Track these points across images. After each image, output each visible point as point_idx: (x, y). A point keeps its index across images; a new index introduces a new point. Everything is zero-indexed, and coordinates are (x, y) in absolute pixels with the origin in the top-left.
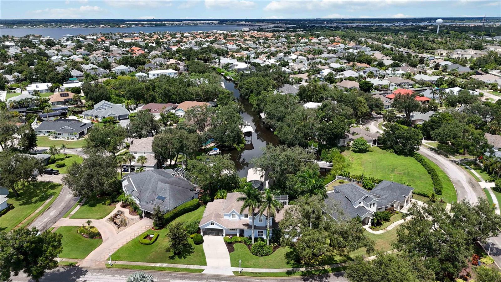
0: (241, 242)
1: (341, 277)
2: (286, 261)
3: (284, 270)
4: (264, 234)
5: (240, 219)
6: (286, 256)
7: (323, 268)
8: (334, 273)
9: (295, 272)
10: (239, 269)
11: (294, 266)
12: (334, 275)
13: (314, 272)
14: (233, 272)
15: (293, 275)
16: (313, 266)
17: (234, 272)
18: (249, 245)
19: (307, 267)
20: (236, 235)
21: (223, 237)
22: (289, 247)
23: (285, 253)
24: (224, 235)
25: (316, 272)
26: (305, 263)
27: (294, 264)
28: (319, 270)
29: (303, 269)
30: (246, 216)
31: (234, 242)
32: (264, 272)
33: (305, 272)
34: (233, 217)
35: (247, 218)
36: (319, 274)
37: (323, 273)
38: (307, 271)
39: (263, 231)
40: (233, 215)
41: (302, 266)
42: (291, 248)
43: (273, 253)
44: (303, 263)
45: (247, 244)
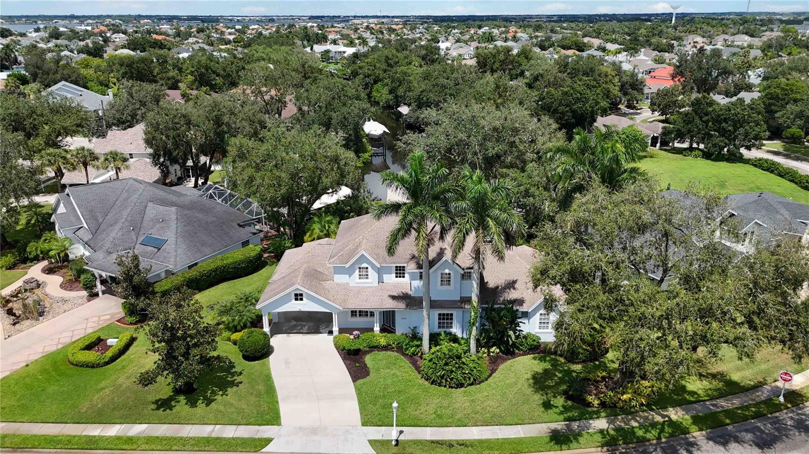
0: (386, 348)
1: (733, 445)
2: (538, 398)
3: (540, 429)
4: (455, 322)
5: (381, 281)
6: (534, 383)
7: (663, 416)
8: (704, 432)
9: (579, 434)
10: (392, 433)
11: (570, 414)
12: (709, 438)
13: (640, 433)
14: (370, 442)
15: (574, 444)
16: (631, 413)
17: (373, 443)
18: (413, 354)
19: (611, 417)
20: (372, 330)
21: (331, 337)
22: (534, 358)
23: (529, 376)
24: (335, 329)
25: (647, 431)
26: (603, 405)
27: (566, 409)
28: (654, 425)
29: (601, 423)
30: (400, 273)
31: (365, 349)
32: (476, 437)
33: (612, 432)
34: (360, 275)
35: (404, 277)
36: (659, 438)
37: (672, 435)
38: (618, 430)
39: (452, 315)
40: (360, 268)
41: (596, 415)
42: (542, 359)
43: (490, 375)
44: (596, 402)
45: (408, 354)
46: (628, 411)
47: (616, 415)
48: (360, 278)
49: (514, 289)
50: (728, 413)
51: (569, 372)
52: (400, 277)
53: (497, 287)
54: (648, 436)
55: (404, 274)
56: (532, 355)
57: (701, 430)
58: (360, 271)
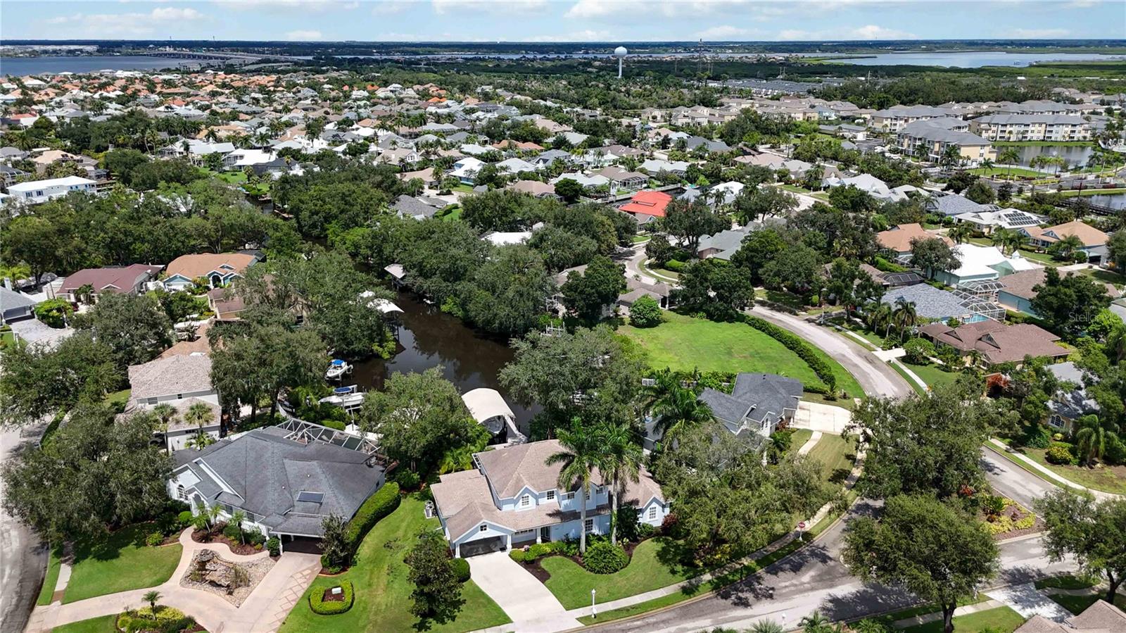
0: (552, 554)
1: (780, 574)
2: (666, 569)
3: (675, 588)
5: (538, 504)
6: (660, 559)
7: (740, 564)
8: (764, 569)
9: (698, 586)
10: (595, 609)
11: (688, 575)
12: (767, 572)
13: (731, 577)
14: (577, 619)
15: (697, 593)
16: (723, 566)
17: (579, 619)
18: (573, 555)
19: (712, 571)
21: (506, 553)
22: (653, 541)
23: (654, 554)
24: (509, 546)
25: (734, 575)
26: (705, 564)
27: (685, 572)
28: (736, 571)
29: (707, 577)
30: (551, 496)
31: (538, 557)
32: (640, 602)
33: (715, 581)
34: (523, 502)
35: (553, 498)
36: (741, 578)
37: (747, 575)
38: (718, 578)
40: (524, 497)
41: (702, 572)
42: (658, 541)
43: (630, 560)
44: (701, 564)
45: (571, 556)
46: (720, 565)
47: (714, 570)
48: (523, 505)
50: (774, 554)
51: (677, 547)
52: (551, 499)
54: (735, 578)
55: (553, 496)
56: (650, 539)
57: (762, 568)
58: (523, 500)
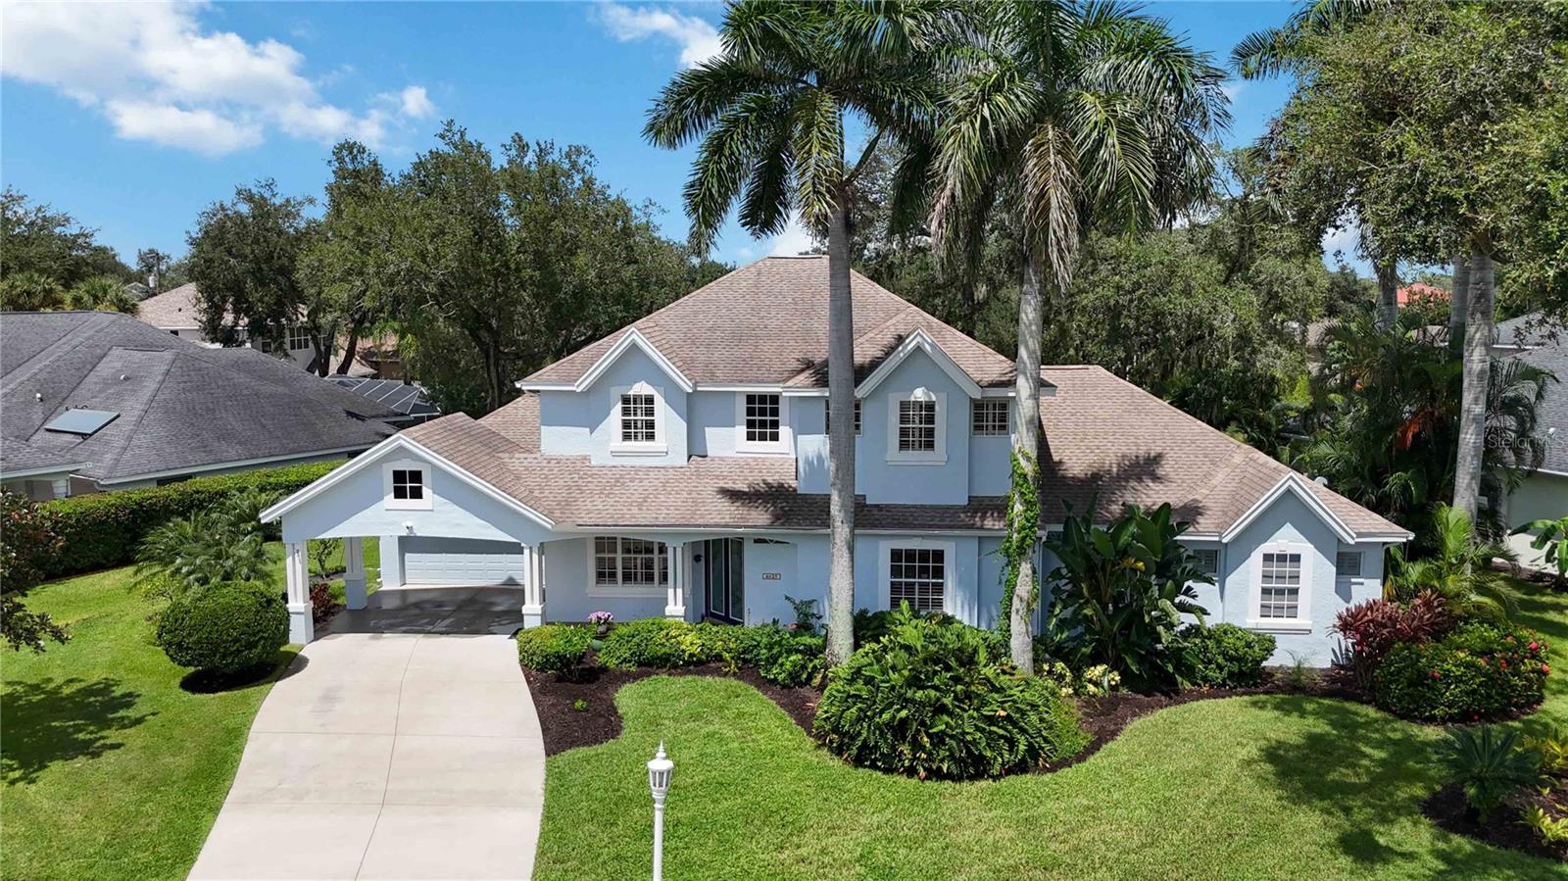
0: (702, 664)
4: (950, 581)
5: (696, 449)
18: (794, 676)
20: (657, 611)
21: (514, 642)
22: (1258, 708)
23: (1252, 752)
24: (531, 607)
27: (1456, 865)
30: (763, 424)
31: (625, 667)
34: (626, 425)
35: (775, 437)
39: (939, 556)
40: (626, 400)
45: (774, 681)
48: (627, 437)
49: (1156, 478)
52: (763, 437)
53: (1096, 477)
55: (775, 424)
56: (1246, 698)
58: (626, 412)
